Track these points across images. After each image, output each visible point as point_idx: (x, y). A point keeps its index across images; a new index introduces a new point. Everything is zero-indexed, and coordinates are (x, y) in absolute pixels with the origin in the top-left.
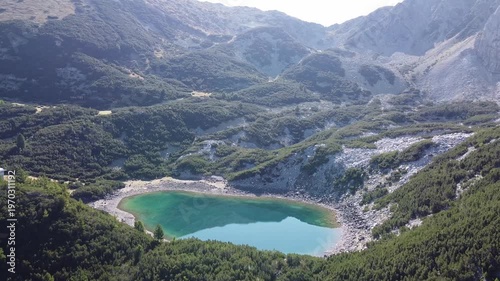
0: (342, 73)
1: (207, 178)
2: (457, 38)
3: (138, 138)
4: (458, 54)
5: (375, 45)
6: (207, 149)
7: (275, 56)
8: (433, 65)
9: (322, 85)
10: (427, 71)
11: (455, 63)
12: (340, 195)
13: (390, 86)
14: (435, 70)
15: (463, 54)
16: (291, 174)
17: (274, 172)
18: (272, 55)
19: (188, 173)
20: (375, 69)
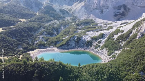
0: (55, 11)
1: (49, 47)
2: (79, 2)
3: (19, 38)
4: (81, 7)
5: (58, 2)
6: (41, 39)
7: (34, 6)
8: (76, 9)
9: (52, 15)
10: (75, 11)
11: (81, 9)
12: (88, 47)
13: (68, 15)
14: (77, 11)
15: (82, 7)
16: (73, 44)
17: (68, 43)
18: (33, 5)
19: (42, 47)
20: (63, 10)
